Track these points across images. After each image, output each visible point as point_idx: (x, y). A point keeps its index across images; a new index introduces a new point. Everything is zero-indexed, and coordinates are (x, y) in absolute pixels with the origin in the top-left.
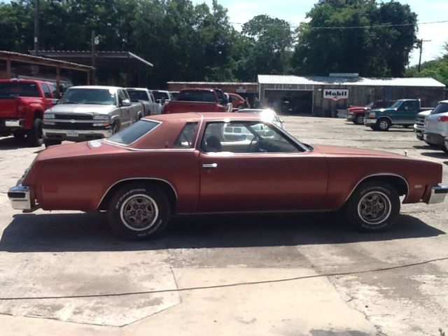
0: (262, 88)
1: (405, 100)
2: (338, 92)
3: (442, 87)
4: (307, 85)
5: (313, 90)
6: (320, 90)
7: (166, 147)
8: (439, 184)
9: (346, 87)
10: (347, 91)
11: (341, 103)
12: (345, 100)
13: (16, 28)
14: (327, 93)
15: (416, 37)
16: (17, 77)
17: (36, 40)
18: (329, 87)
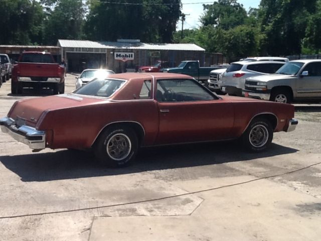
0: (64, 51)
1: (188, 61)
2: (126, 55)
3: (203, 51)
4: (101, 49)
5: (106, 52)
6: (112, 53)
8: (293, 119)
9: (132, 51)
10: (133, 54)
11: (129, 63)
12: (132, 61)
14: (117, 56)
15: (181, 12)
18: (119, 51)
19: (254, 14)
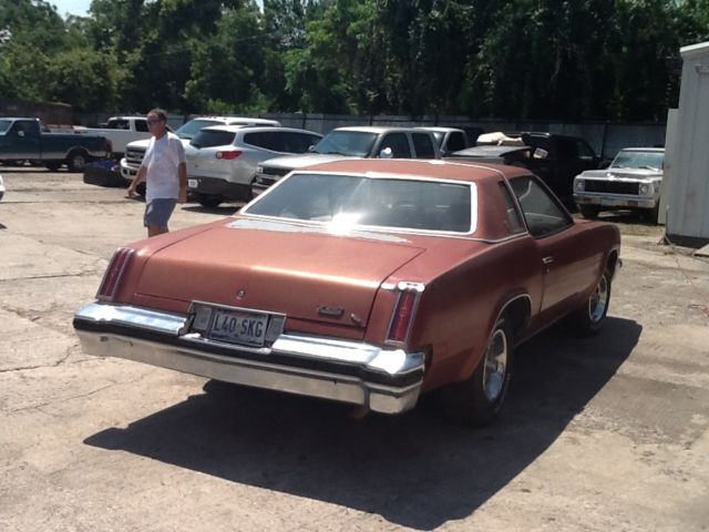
19: (77, 26)
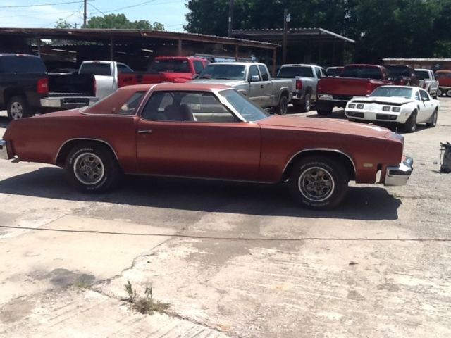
7: (113, 113)
13: (243, 8)
16: (194, 55)
17: (230, 20)
